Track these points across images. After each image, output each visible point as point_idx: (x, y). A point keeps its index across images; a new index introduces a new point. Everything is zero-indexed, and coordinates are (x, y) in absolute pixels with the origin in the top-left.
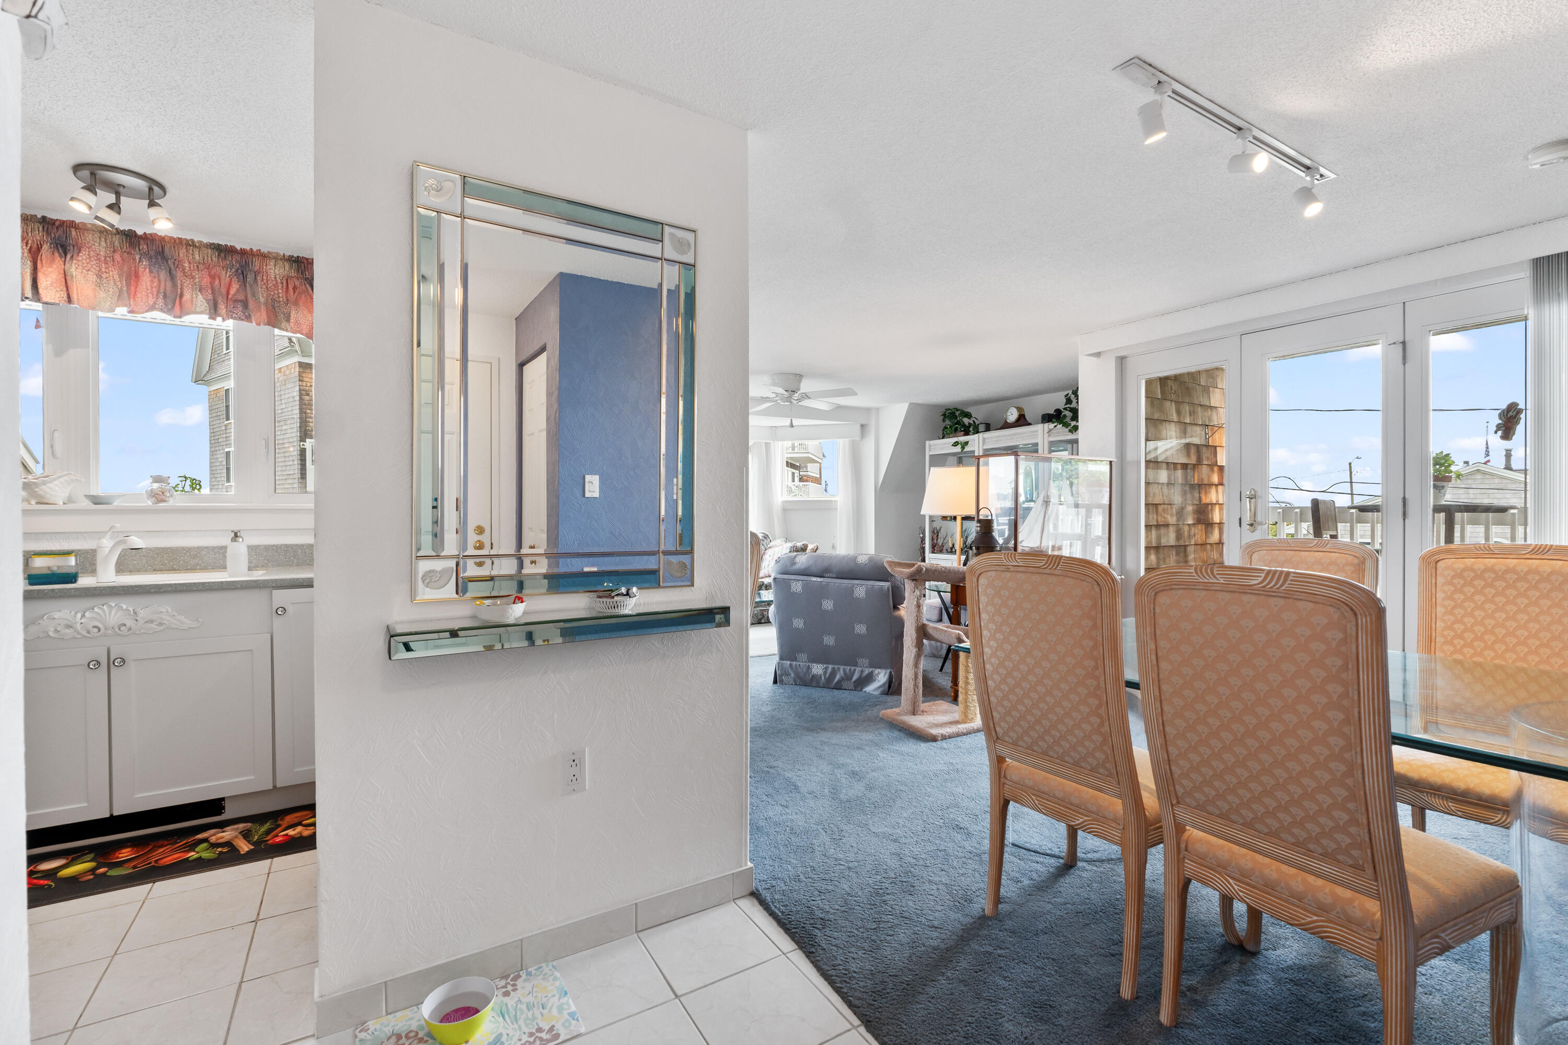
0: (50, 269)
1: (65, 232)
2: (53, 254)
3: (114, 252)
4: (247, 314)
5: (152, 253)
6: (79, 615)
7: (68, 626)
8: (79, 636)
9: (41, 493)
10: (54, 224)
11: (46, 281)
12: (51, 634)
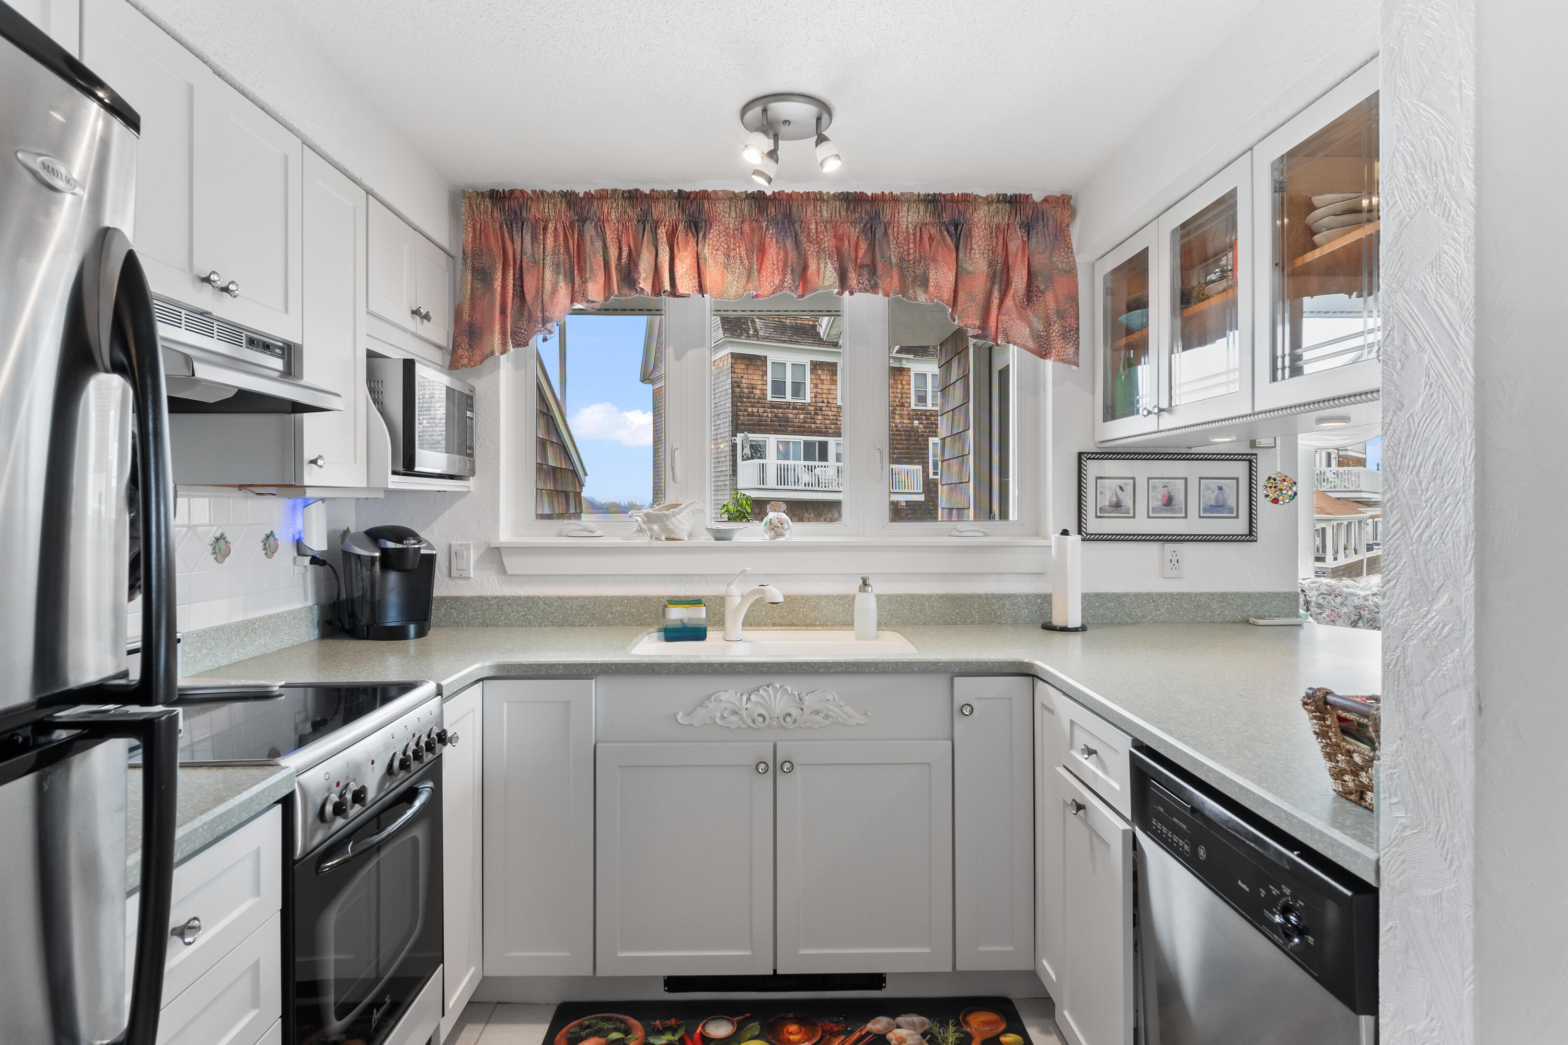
0: (686, 254)
1: (698, 206)
2: (687, 235)
3: (742, 222)
4: (873, 282)
5: (779, 217)
6: (745, 698)
7: (735, 713)
8: (743, 726)
9: (671, 526)
10: (689, 197)
11: (682, 268)
12: (718, 720)
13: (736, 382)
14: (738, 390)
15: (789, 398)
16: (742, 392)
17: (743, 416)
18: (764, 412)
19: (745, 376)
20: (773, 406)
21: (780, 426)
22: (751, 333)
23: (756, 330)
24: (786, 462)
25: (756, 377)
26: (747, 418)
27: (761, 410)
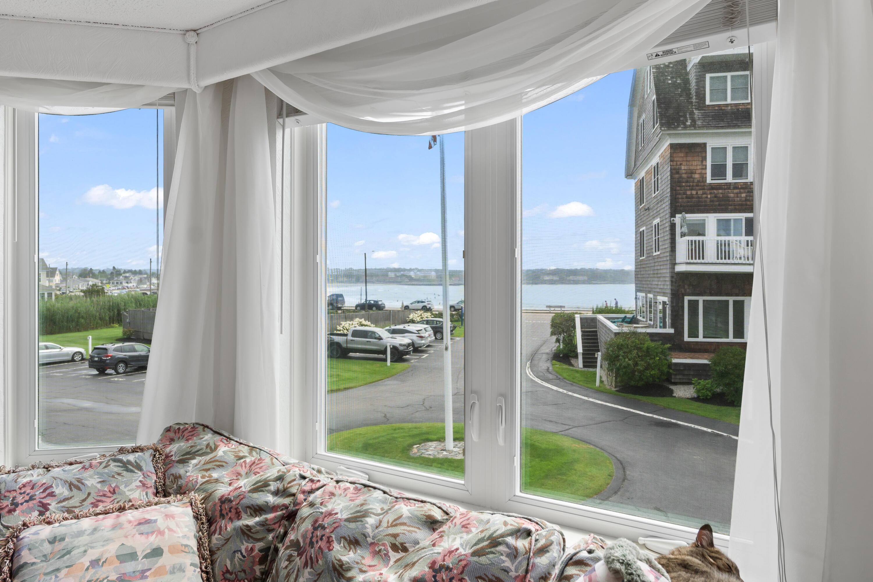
13: (675, 169)
14: (677, 176)
15: (729, 178)
16: (681, 177)
17: (682, 198)
18: (703, 194)
19: (684, 163)
20: (712, 187)
21: (719, 205)
22: (688, 123)
23: (694, 121)
24: (727, 238)
25: (695, 163)
26: (685, 200)
27: (700, 192)
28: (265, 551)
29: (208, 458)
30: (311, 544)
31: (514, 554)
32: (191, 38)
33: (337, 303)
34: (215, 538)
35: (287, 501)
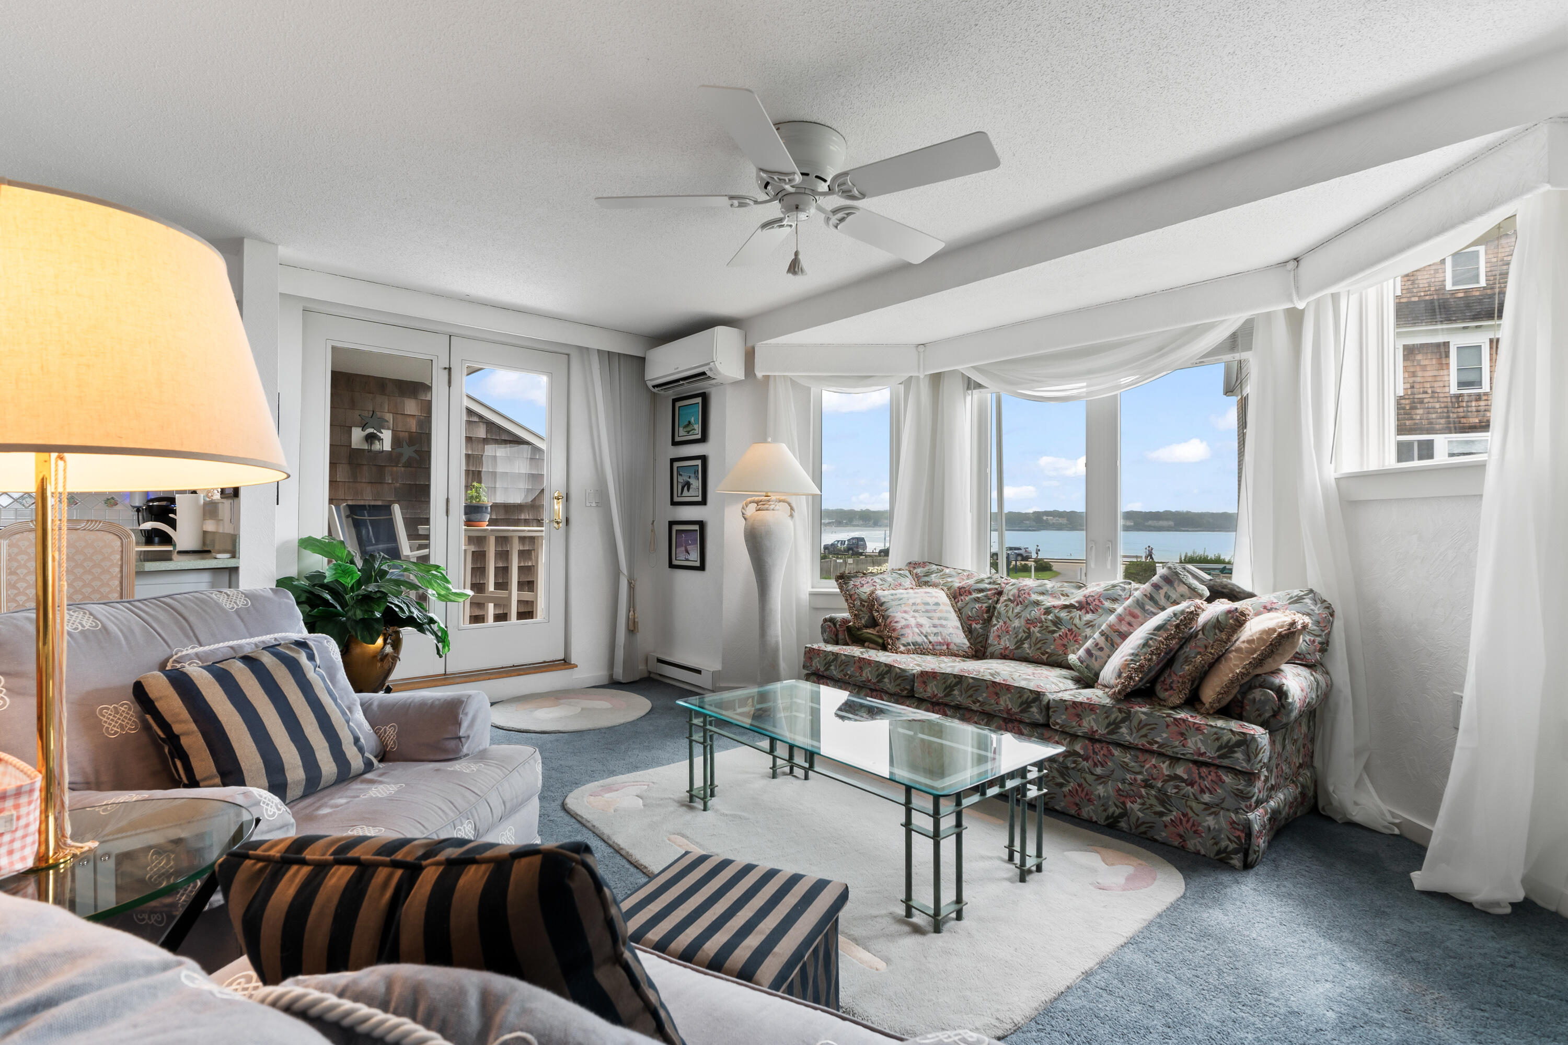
28: (988, 609)
29: (941, 573)
30: (1019, 596)
31: (1124, 589)
32: (921, 349)
33: (857, 548)
34: (959, 604)
35: (997, 586)
